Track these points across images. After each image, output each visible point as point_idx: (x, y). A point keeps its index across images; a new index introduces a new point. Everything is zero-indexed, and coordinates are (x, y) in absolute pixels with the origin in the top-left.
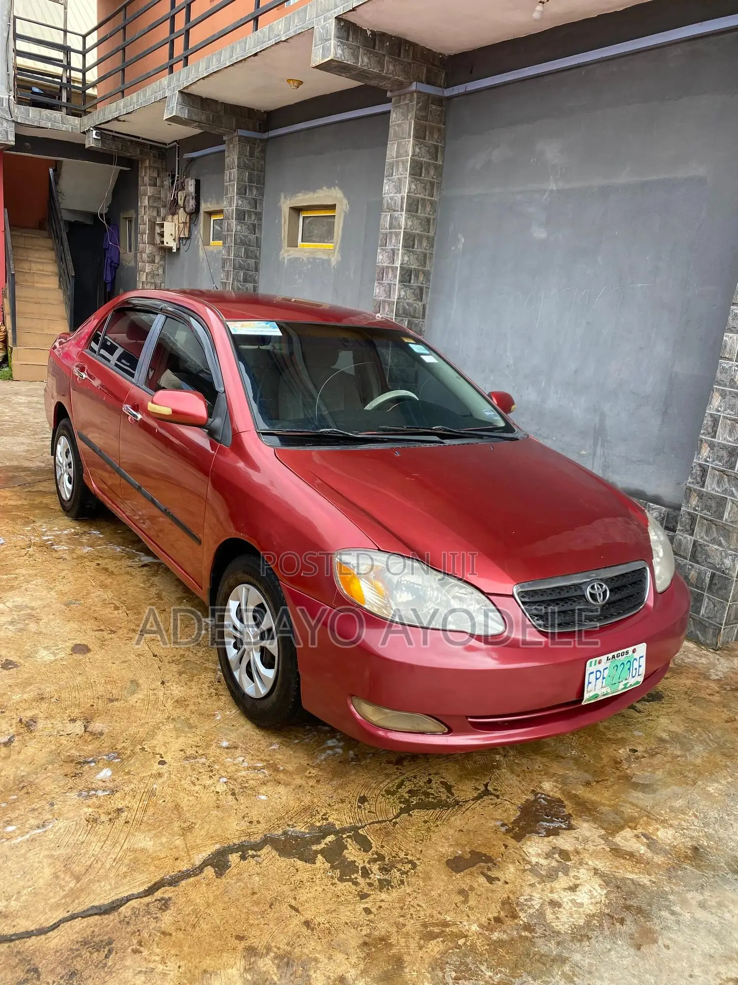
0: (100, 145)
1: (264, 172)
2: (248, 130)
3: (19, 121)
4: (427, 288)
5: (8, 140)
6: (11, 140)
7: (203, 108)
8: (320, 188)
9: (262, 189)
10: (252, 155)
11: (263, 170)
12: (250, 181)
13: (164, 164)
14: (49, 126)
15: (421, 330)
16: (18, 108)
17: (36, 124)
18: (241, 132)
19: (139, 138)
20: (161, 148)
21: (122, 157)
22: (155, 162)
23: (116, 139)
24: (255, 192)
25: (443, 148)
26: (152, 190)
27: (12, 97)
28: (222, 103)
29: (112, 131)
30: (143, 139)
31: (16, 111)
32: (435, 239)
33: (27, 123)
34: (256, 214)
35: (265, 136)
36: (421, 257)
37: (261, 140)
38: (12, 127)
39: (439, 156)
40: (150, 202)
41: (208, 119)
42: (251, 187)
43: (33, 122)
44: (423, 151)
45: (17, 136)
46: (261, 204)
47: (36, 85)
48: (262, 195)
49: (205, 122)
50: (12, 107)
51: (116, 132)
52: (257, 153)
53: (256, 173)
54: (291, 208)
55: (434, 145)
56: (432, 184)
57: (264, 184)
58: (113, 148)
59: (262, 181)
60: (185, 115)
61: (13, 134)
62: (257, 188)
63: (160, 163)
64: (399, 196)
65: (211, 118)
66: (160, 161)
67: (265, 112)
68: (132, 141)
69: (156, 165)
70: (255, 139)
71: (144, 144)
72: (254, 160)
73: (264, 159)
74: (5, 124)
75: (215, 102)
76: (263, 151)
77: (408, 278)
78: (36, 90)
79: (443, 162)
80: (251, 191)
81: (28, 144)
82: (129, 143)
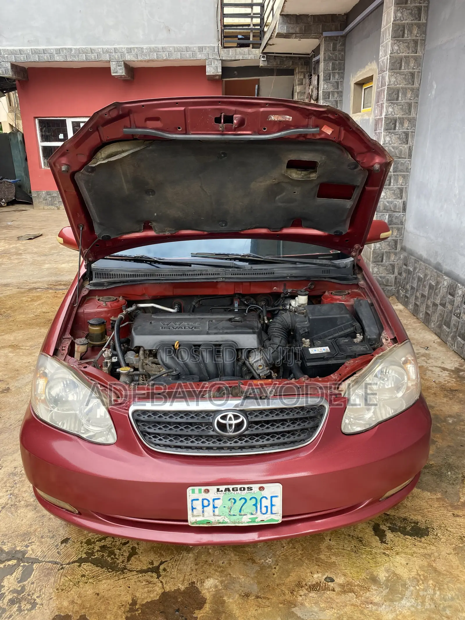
0: (266, 64)
1: (344, 60)
2: (331, 31)
3: (224, 59)
4: (412, 132)
5: (218, 72)
6: (220, 71)
7: (297, 23)
8: (367, 64)
9: (343, 73)
10: (334, 49)
11: (343, 59)
12: (334, 69)
13: (308, 69)
14: (241, 58)
15: (407, 168)
16: (223, 50)
17: (233, 59)
18: (325, 34)
19: (291, 54)
20: (306, 58)
21: (279, 69)
22: (302, 68)
23: (276, 57)
24: (337, 76)
25: (427, 7)
26: (300, 88)
27: (220, 45)
28: (311, 15)
29: (273, 53)
30: (294, 54)
31: (222, 53)
32: (420, 90)
33: (228, 59)
34: (338, 93)
35: (344, 33)
36: (406, 107)
37: (342, 36)
38: (220, 63)
39: (422, 15)
40: (299, 96)
41: (301, 29)
42: (334, 74)
43: (232, 58)
44: (405, 14)
45: (223, 68)
46: (342, 85)
47: (240, 33)
48: (343, 78)
49: (299, 32)
50: (220, 51)
51: (276, 53)
52: (338, 47)
53: (337, 62)
54: (355, 84)
55: (416, 7)
56: (416, 42)
57: (344, 69)
58: (274, 64)
59: (343, 67)
60: (284, 31)
61: (221, 67)
62: (339, 73)
63: (305, 68)
64: (386, 58)
65: (303, 29)
66: (306, 67)
67: (345, 14)
68: (286, 57)
69: (302, 70)
70: (337, 36)
71: (295, 57)
72: (337, 53)
73: (344, 50)
74: (216, 63)
75: (307, 16)
76: (344, 44)
77: (393, 126)
78: (240, 37)
79: (427, 20)
80: (334, 76)
81: (236, 72)
82: (285, 59)
